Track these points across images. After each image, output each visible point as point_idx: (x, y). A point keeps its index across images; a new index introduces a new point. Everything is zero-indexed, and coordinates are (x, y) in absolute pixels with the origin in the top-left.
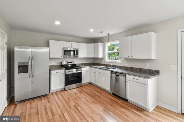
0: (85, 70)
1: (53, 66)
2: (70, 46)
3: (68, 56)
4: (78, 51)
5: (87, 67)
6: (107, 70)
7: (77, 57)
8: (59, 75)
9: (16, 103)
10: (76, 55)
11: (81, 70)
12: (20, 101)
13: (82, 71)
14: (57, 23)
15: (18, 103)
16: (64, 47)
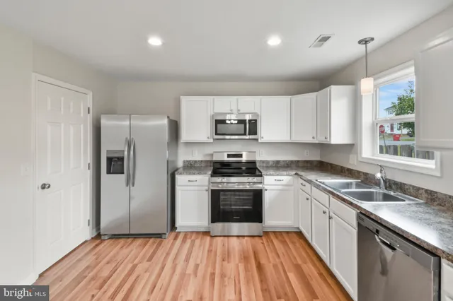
0: (279, 183)
1: (196, 161)
2: (234, 108)
3: (228, 137)
4: (256, 120)
5: (285, 173)
6: (344, 200)
7: (257, 140)
8: (196, 188)
9: (103, 237)
10: (249, 134)
11: (261, 183)
12: (112, 235)
13: (266, 187)
14: (155, 41)
15: (106, 237)
16: (217, 111)
